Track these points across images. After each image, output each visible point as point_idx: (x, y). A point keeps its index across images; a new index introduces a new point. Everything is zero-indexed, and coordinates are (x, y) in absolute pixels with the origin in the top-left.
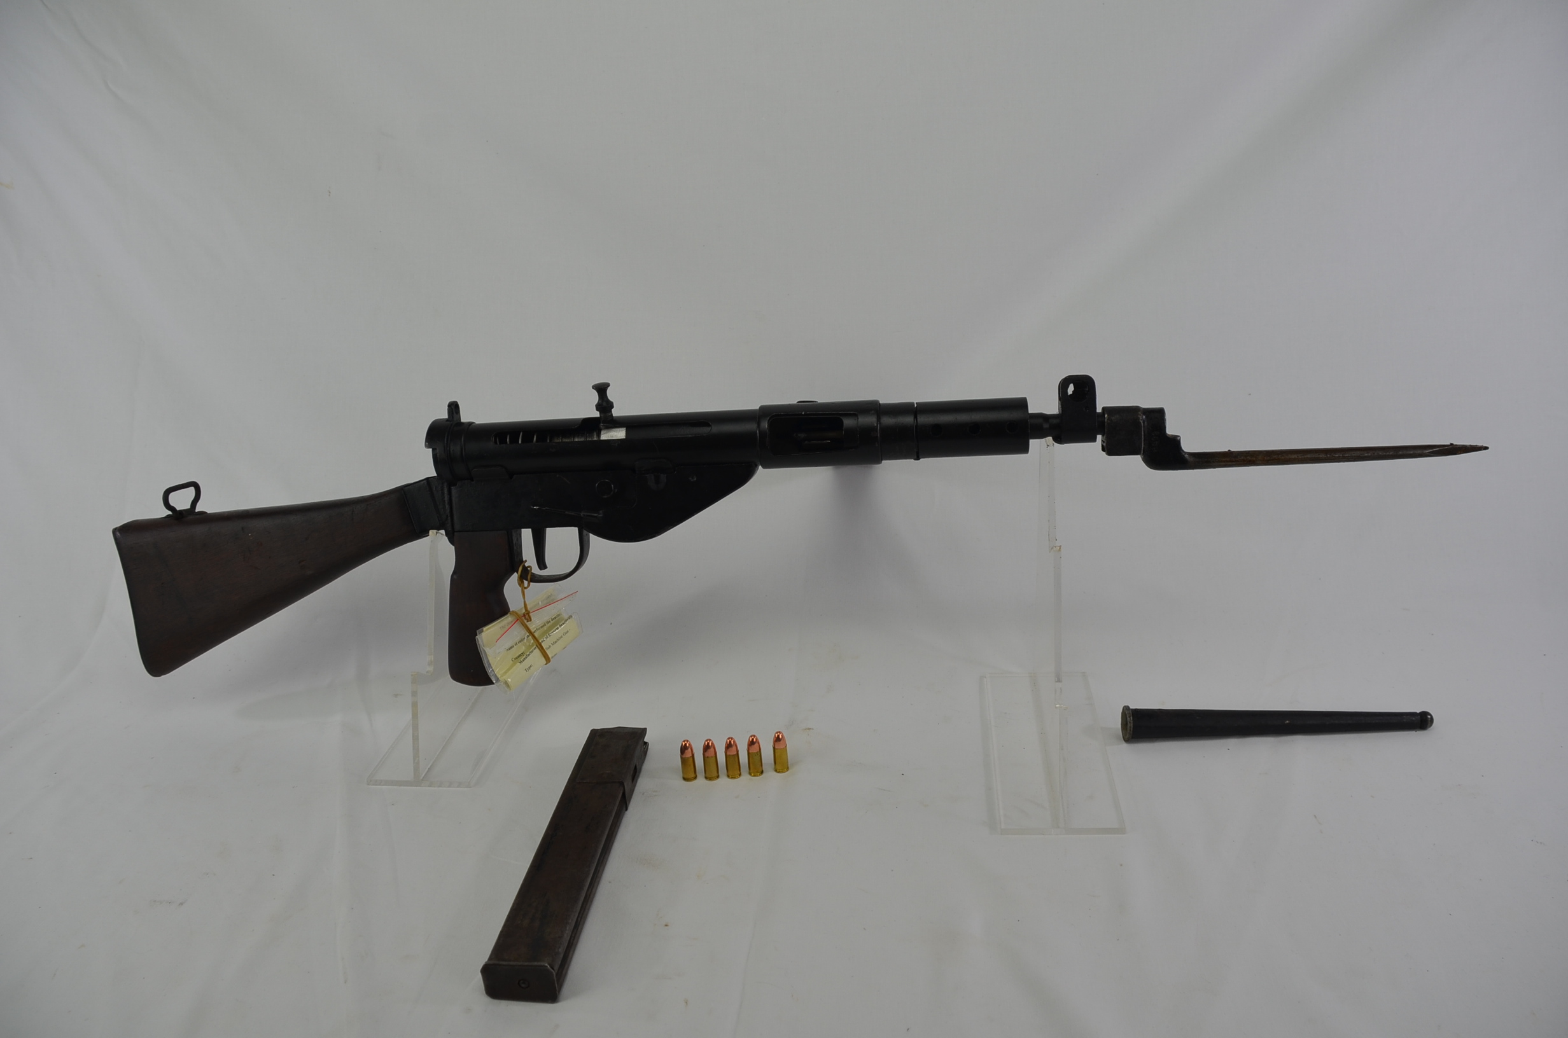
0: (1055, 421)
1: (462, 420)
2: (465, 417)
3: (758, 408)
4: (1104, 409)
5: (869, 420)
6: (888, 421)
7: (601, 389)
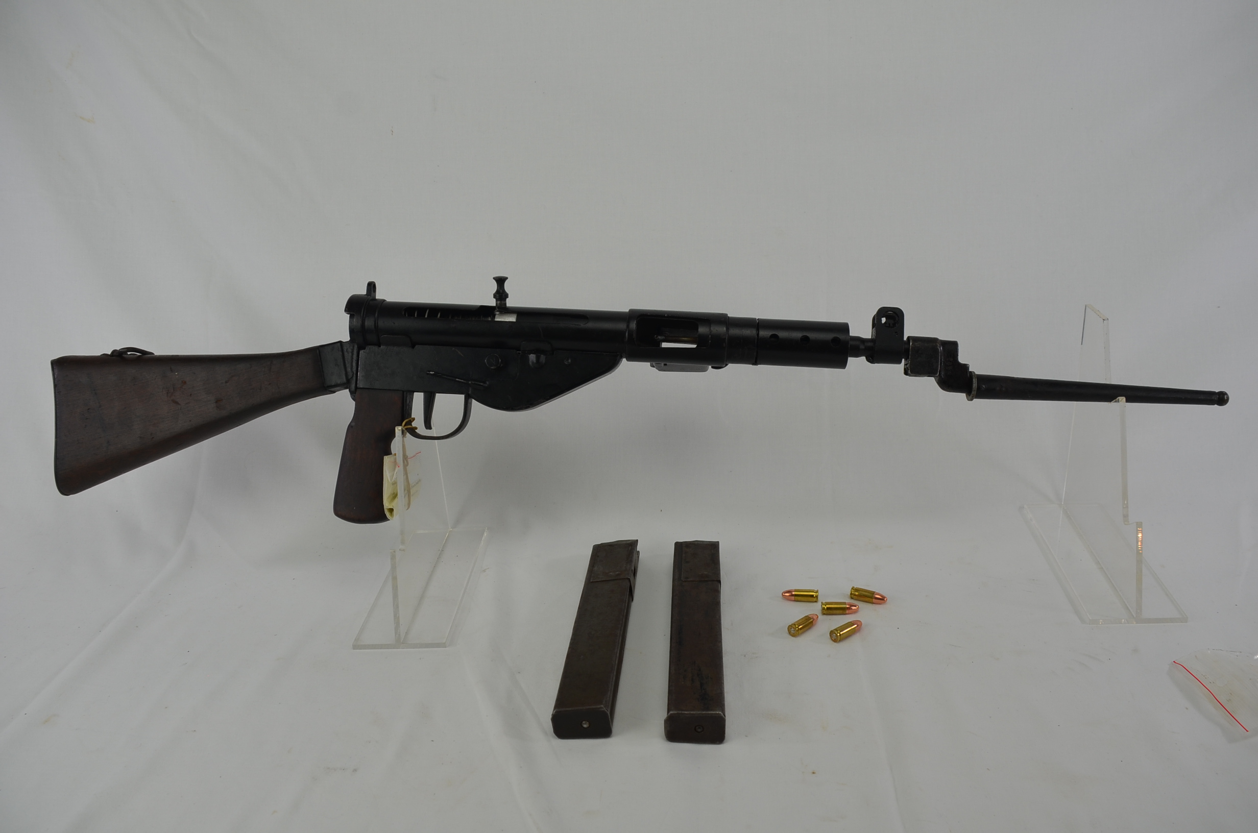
0: (870, 344)
1: (377, 298)
2: (379, 295)
3: (628, 311)
4: (909, 338)
5: (721, 330)
6: (735, 332)
7: (501, 281)
